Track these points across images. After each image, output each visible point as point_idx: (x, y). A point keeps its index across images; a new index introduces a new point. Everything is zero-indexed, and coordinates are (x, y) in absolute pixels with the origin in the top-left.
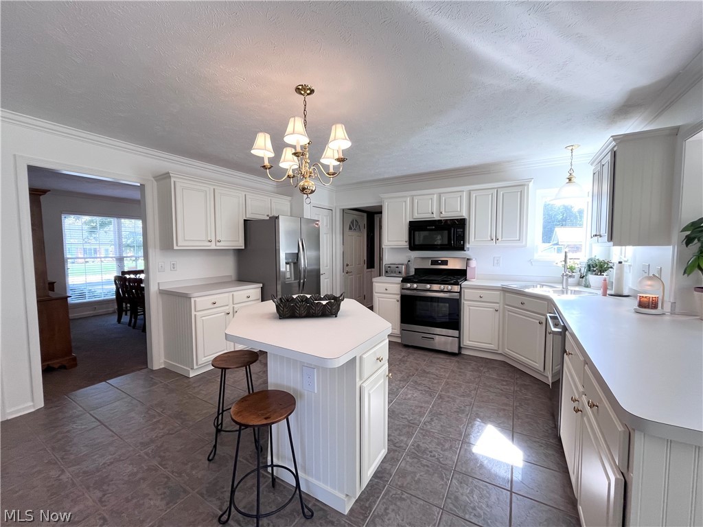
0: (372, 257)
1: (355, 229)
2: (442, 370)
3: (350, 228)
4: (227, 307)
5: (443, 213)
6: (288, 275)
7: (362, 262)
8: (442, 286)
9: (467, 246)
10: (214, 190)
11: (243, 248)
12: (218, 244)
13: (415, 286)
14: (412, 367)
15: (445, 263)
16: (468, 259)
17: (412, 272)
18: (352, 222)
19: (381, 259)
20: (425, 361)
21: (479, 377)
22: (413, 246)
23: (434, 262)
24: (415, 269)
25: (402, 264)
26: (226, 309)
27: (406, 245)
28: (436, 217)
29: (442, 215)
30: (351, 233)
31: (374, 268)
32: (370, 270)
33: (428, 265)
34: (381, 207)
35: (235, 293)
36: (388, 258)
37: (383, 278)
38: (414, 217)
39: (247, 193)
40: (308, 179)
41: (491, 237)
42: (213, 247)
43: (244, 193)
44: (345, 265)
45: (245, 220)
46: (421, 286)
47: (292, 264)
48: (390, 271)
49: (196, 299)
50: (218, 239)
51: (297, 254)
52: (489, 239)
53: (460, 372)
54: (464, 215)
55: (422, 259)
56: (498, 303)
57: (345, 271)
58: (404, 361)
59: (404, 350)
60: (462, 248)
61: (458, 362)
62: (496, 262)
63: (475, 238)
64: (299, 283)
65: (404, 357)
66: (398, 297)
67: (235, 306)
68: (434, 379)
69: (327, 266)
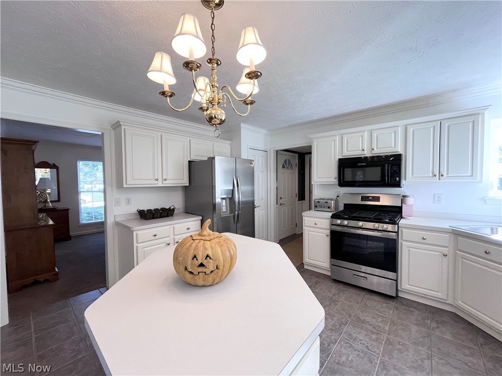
0: (303, 191)
1: (287, 168)
2: (380, 320)
3: (283, 167)
4: (168, 238)
5: (375, 149)
6: (224, 209)
7: (294, 196)
8: (377, 225)
9: (403, 182)
10: (161, 135)
11: (188, 185)
12: (165, 182)
13: (346, 222)
14: (344, 310)
15: (377, 199)
16: (404, 196)
17: (341, 208)
18: (285, 162)
19: (311, 192)
20: (358, 303)
21: (429, 336)
22: (342, 183)
23: (364, 198)
24: (345, 204)
25: (332, 200)
26: (167, 240)
27: (336, 181)
28: (367, 154)
29: (373, 152)
30: (285, 170)
31: (304, 200)
32: (301, 202)
33: (358, 201)
34: (310, 147)
35: (175, 226)
36: (317, 193)
37: (312, 213)
38: (344, 155)
39: (190, 138)
40: (216, 107)
41: (433, 173)
42: (160, 184)
43: (188, 139)
44: (278, 198)
45: (189, 161)
46: (353, 223)
47: (228, 200)
48: (320, 205)
49: (138, 232)
50: (164, 178)
51: (233, 191)
52: (431, 175)
53: (402, 324)
54: (399, 151)
55: (352, 195)
56: (447, 247)
57: (279, 204)
58: (334, 301)
59: (335, 285)
60: (398, 185)
61: (397, 308)
62: (436, 199)
63: (412, 174)
64: (234, 216)
65: (334, 295)
66: (328, 232)
67: (176, 237)
68: (373, 333)
69: (262, 200)
